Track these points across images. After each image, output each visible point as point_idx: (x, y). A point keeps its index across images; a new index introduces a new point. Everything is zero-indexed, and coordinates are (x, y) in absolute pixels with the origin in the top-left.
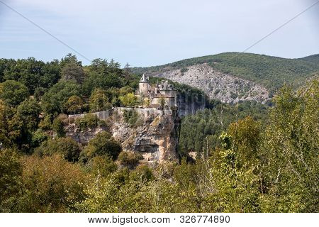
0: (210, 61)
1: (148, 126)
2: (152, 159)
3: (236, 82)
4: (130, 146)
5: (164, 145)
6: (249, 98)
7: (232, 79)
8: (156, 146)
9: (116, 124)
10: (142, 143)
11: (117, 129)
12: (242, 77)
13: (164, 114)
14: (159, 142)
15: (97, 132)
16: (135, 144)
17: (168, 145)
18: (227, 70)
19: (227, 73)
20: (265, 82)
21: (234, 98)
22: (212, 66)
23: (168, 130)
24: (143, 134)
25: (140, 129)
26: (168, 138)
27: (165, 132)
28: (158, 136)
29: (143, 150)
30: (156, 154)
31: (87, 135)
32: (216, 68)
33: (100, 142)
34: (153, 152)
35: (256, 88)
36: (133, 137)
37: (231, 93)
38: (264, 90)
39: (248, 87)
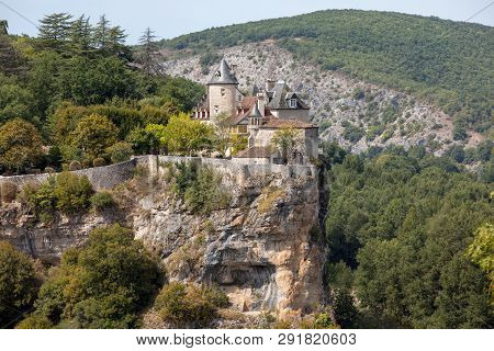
0: (284, 34)
1: (245, 211)
2: (256, 307)
3: (360, 96)
4: (190, 267)
5: (291, 264)
6: (396, 141)
7: (347, 87)
8: (266, 268)
9: (146, 204)
10: (226, 259)
11: (149, 217)
12: (376, 82)
13: (292, 174)
14: (278, 256)
15: (86, 228)
16: (205, 260)
17: (304, 267)
18: (333, 60)
19: (334, 69)
20: (442, 94)
21: (354, 140)
22: (291, 50)
23: (304, 223)
24: (229, 233)
25: (219, 219)
26: (304, 245)
27: (293, 228)
28: (273, 238)
29: (227, 279)
30: (266, 292)
31: (56, 235)
32: (300, 55)
33: (103, 254)
34: (256, 285)
35: (417, 113)
36: (200, 241)
37: (345, 124)
38: (440, 117)
39: (394, 109)
